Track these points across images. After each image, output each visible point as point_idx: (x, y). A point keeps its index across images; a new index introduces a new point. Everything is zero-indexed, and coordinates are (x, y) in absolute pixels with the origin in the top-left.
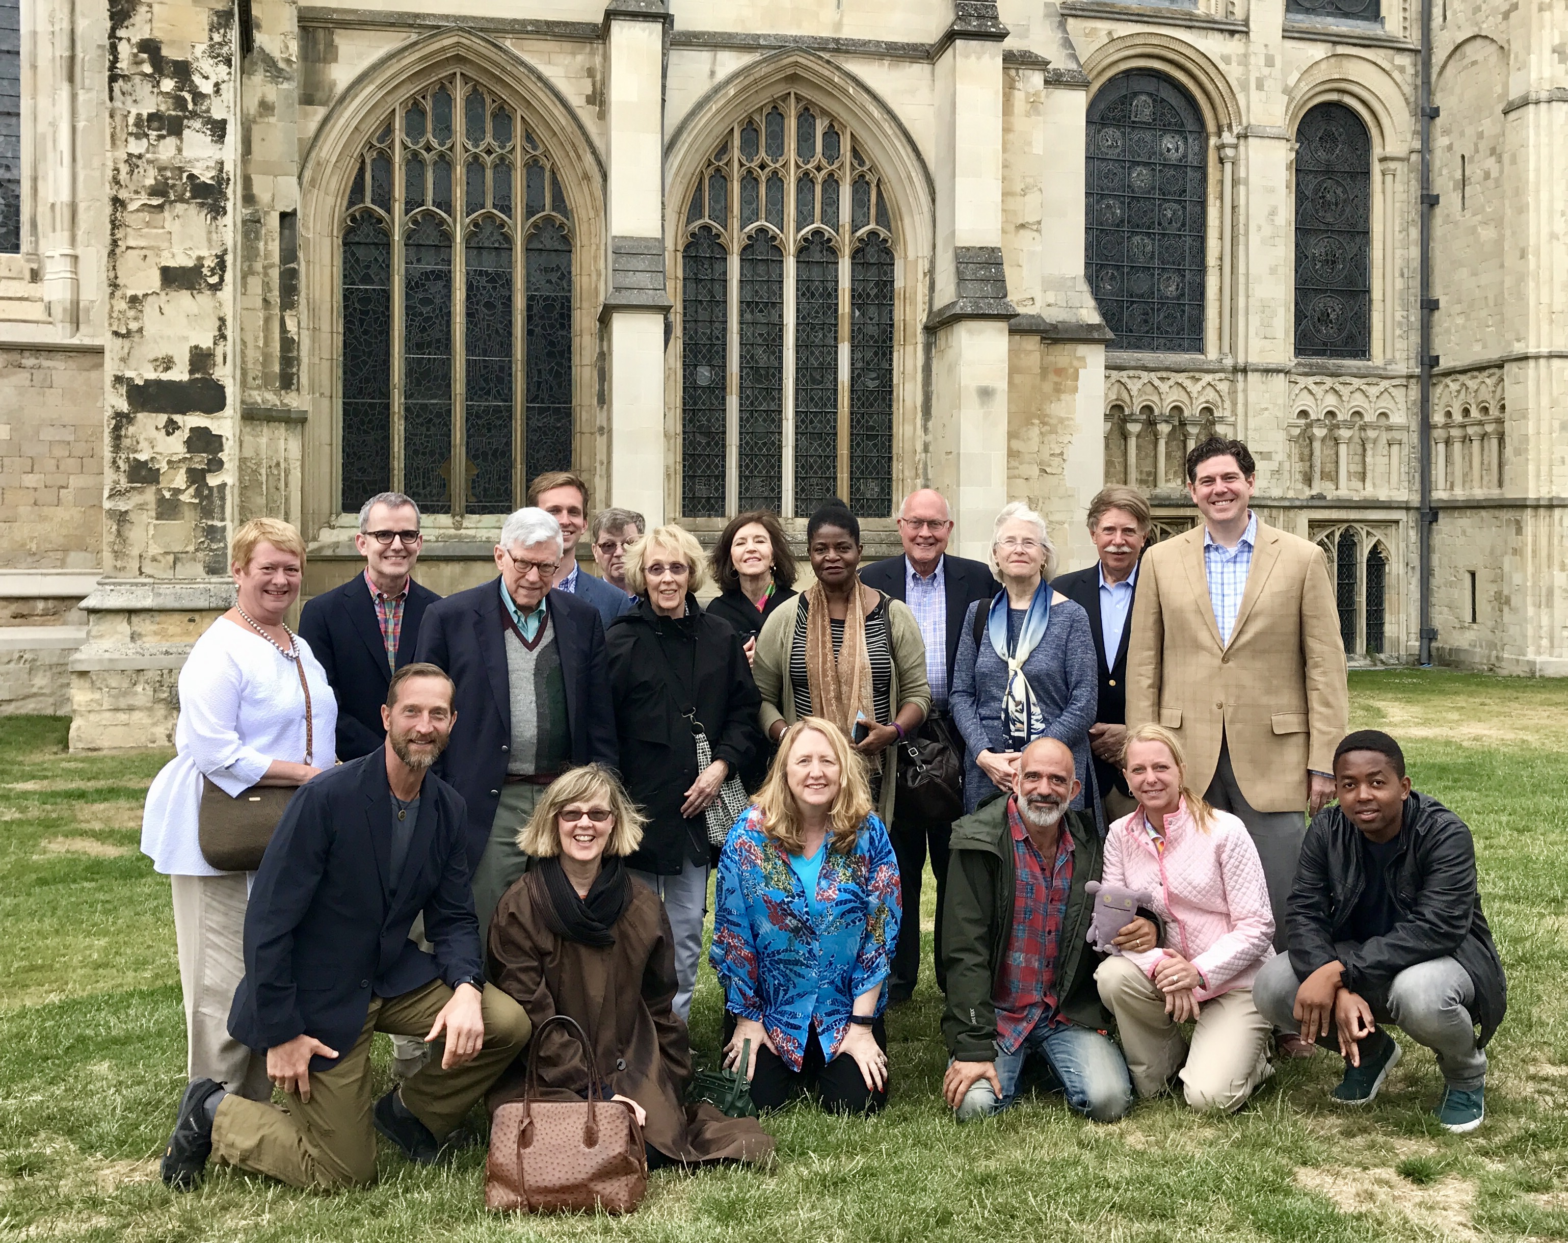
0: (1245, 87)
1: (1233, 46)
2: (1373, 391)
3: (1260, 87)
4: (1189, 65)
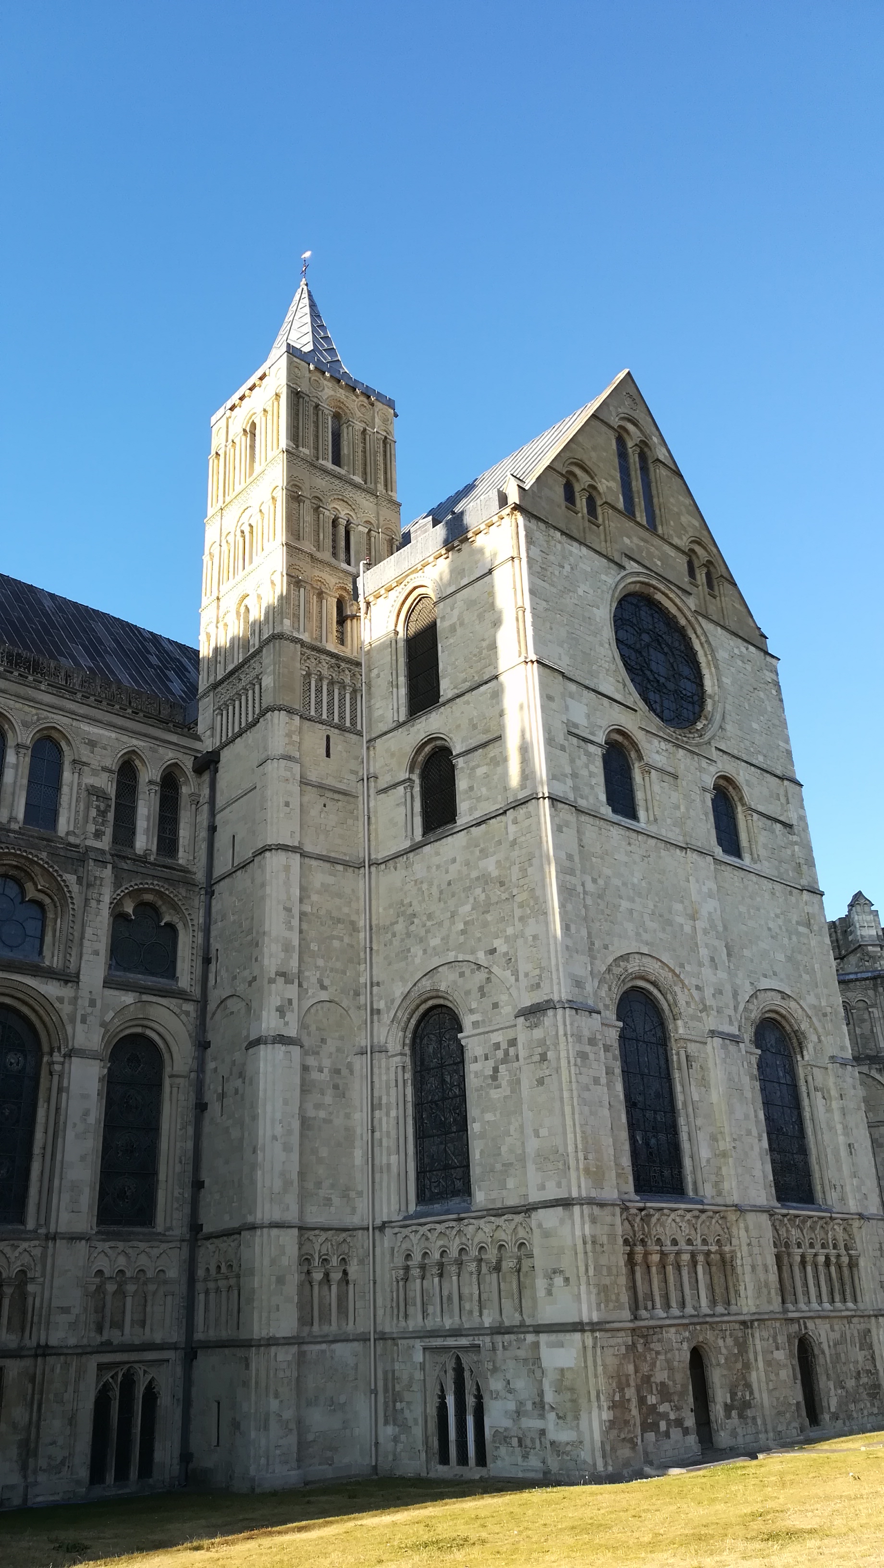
0: (73, 1020)
1: (67, 992)
2: (155, 1252)
3: (84, 1021)
4: (32, 1002)
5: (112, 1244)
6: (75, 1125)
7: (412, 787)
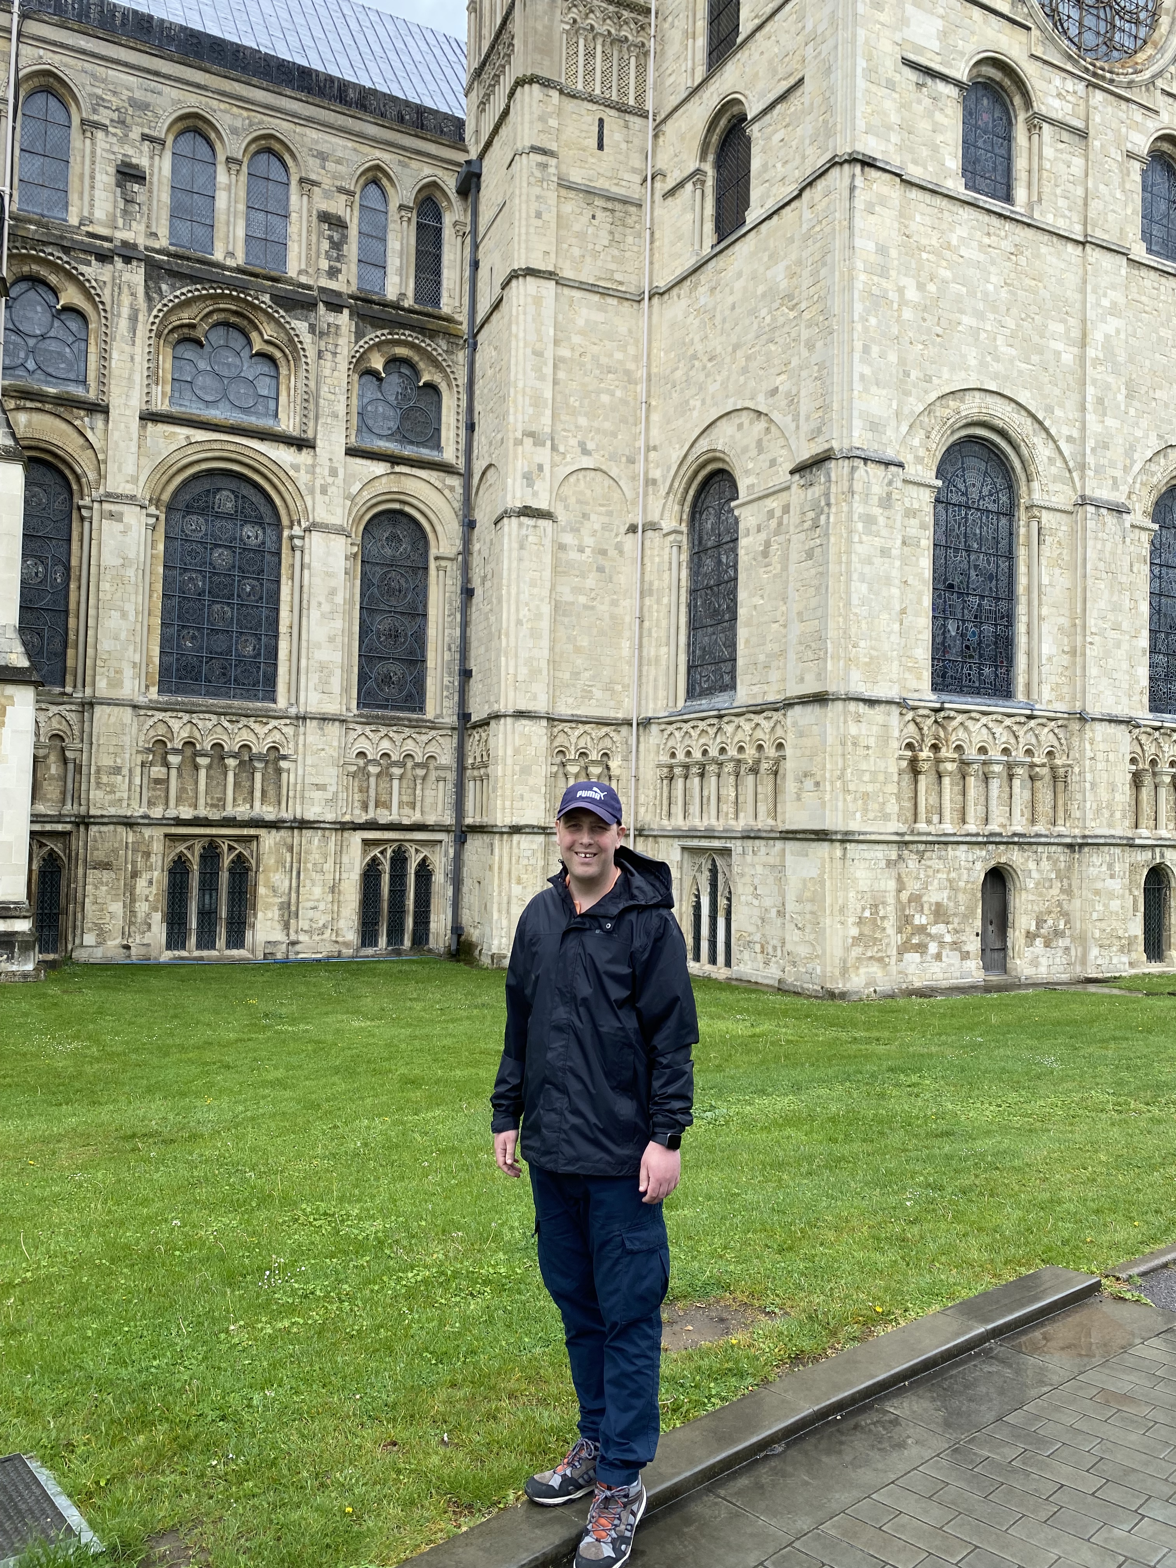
0: (312, 492)
1: (304, 457)
2: (425, 738)
3: (324, 491)
4: (263, 469)
5: (373, 727)
6: (320, 604)
7: (703, 182)
